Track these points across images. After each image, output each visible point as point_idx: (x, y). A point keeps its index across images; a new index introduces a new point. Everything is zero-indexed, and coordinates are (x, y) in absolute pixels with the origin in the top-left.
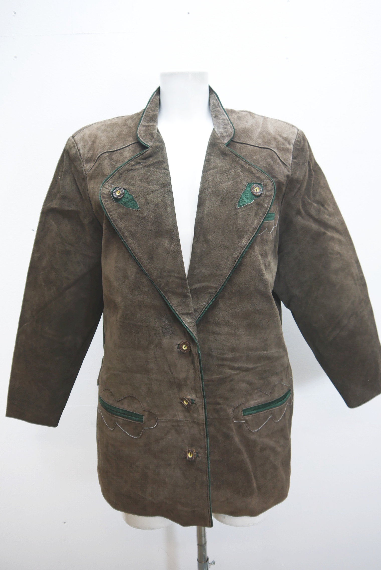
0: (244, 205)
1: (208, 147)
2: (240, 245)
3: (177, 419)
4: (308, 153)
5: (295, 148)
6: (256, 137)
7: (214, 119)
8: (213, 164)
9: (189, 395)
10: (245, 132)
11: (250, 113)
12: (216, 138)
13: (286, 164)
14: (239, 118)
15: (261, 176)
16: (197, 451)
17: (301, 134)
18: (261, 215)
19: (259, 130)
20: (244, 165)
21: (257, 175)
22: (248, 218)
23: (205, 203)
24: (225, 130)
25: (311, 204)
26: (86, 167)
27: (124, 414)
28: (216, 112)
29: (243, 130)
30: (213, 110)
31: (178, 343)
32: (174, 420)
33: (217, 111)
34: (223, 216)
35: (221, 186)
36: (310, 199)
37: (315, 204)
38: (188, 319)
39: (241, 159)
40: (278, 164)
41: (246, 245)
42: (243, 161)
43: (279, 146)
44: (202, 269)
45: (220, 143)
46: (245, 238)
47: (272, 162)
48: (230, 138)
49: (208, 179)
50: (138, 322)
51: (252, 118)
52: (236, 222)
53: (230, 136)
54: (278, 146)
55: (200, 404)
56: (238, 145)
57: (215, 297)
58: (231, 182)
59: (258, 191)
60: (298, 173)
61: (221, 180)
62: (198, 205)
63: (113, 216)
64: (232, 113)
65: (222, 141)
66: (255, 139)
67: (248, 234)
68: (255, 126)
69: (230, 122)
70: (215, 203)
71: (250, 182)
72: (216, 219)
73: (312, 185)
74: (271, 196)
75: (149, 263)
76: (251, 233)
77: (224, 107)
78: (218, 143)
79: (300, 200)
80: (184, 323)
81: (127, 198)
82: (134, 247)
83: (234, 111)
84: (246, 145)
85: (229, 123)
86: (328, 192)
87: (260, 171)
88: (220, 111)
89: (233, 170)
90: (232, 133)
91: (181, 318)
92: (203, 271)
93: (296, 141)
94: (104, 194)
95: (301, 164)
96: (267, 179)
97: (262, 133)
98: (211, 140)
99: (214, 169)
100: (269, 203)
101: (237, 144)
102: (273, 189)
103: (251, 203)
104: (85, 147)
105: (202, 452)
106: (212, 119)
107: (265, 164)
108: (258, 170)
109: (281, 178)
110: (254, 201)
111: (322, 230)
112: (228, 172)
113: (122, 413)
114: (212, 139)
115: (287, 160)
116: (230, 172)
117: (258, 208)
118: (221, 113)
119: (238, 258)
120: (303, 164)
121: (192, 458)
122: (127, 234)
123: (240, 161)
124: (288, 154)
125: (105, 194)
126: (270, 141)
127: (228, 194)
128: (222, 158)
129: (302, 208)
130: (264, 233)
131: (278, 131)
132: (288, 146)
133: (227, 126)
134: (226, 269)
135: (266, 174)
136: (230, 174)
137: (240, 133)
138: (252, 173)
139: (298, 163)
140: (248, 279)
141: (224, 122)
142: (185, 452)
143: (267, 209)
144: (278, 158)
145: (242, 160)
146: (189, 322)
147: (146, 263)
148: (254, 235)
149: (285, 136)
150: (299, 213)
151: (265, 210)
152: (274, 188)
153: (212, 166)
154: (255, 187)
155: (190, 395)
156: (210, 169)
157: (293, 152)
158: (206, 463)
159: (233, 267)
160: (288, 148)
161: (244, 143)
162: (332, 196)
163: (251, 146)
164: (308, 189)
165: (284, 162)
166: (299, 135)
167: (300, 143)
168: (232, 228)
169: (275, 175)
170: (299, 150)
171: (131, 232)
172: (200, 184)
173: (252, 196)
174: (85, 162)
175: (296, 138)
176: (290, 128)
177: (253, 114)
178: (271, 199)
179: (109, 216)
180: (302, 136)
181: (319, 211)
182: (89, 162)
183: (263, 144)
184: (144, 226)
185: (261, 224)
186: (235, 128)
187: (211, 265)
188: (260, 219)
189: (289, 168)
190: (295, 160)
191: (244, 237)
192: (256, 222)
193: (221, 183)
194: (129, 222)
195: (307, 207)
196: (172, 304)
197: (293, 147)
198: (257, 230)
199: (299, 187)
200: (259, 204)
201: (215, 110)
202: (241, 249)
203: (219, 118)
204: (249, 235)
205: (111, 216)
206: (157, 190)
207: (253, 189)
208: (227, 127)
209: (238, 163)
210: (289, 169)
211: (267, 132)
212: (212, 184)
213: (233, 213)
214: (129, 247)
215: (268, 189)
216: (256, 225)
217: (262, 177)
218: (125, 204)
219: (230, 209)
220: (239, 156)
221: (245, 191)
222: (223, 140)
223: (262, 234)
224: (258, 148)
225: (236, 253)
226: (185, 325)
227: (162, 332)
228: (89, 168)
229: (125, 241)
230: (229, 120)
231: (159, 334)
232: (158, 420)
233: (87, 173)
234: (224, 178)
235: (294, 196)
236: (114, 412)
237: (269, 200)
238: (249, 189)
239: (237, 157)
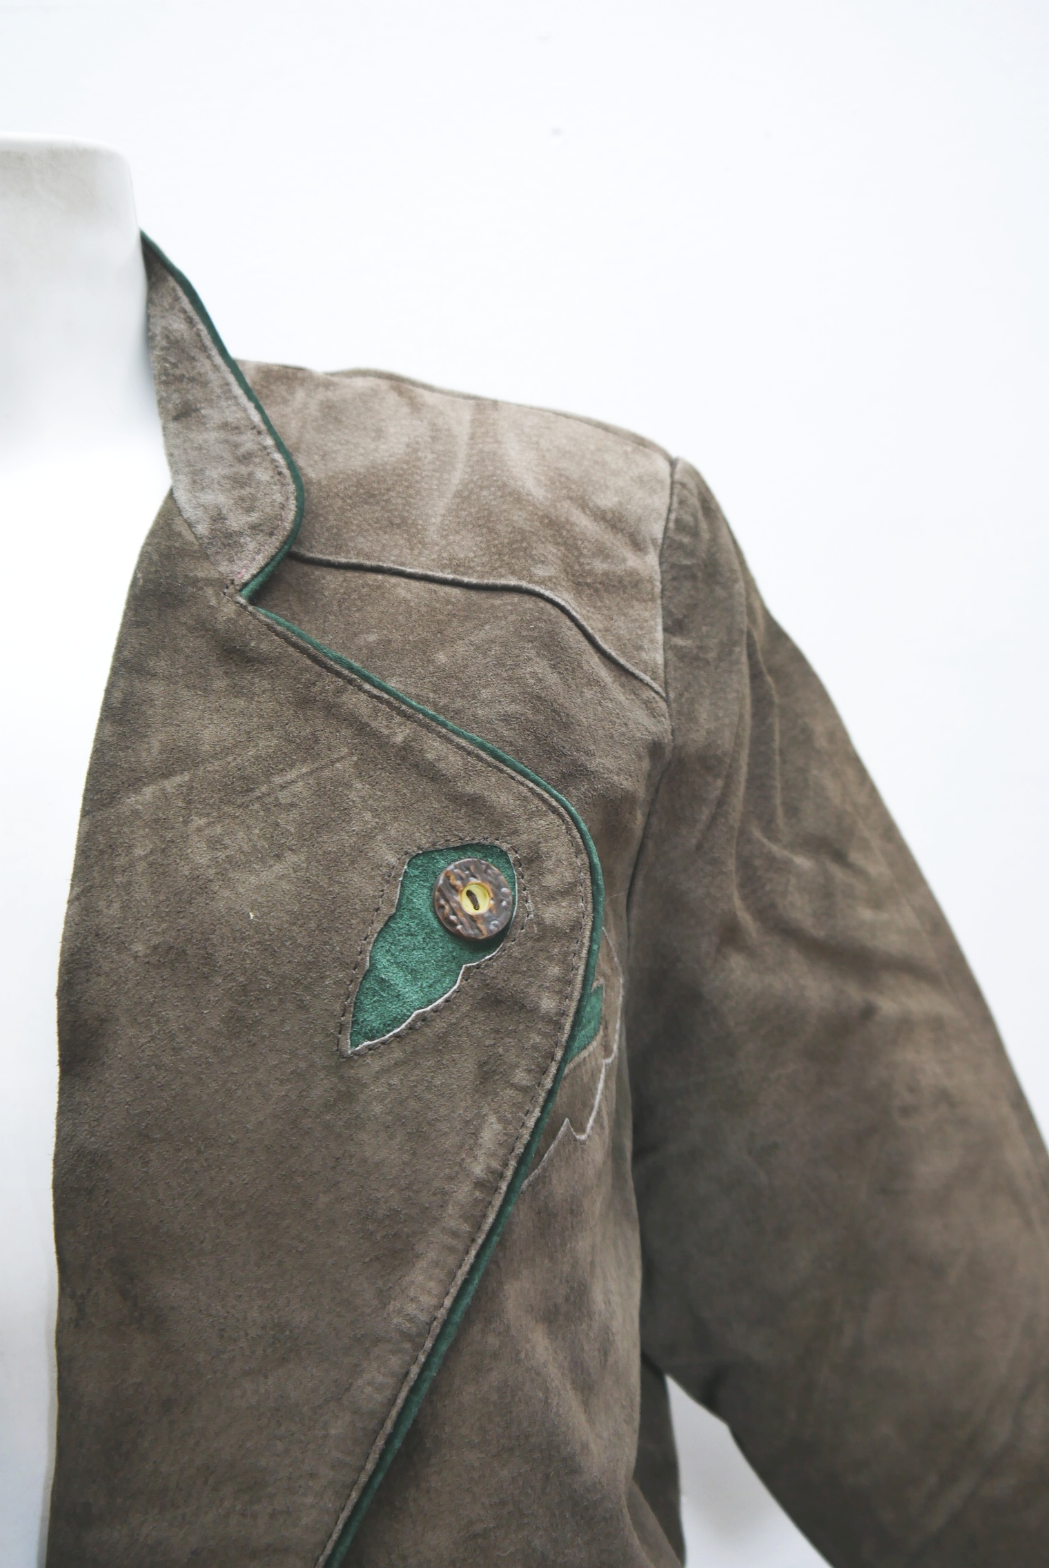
0: (397, 1021)
1: (125, 615)
4: (740, 587)
5: (673, 566)
6: (439, 519)
7: (173, 426)
8: (163, 737)
10: (370, 497)
11: (397, 382)
12: (184, 552)
13: (637, 672)
14: (332, 413)
15: (494, 797)
17: (691, 485)
18: (521, 1077)
19: (457, 477)
20: (373, 724)
21: (469, 789)
22: (431, 1115)
23: (111, 1046)
24: (236, 493)
25: (783, 867)
28: (184, 385)
29: (359, 484)
30: (167, 375)
33: (192, 380)
35: (224, 899)
36: (773, 838)
37: (802, 862)
39: (350, 682)
40: (593, 682)
41: (442, 1313)
42: (363, 697)
43: (581, 565)
45: (209, 582)
47: (553, 678)
48: (271, 546)
49: (121, 861)
51: (406, 410)
52: (351, 1157)
53: (271, 534)
54: (577, 567)
56: (332, 580)
58: (292, 858)
59: (485, 904)
60: (703, 713)
61: (221, 855)
62: (61, 1056)
64: (291, 390)
65: (224, 567)
66: (432, 534)
68: (430, 456)
69: (269, 442)
70: (181, 1038)
71: (425, 843)
72: (199, 1152)
73: (777, 758)
74: (577, 926)
76: (466, 1218)
77: (234, 352)
78: (195, 582)
79: (731, 865)
83: (300, 375)
84: (380, 577)
85: (265, 448)
86: (850, 774)
87: (483, 754)
88: (212, 376)
89: (304, 770)
90: (283, 507)
93: (672, 525)
95: (711, 655)
96: (539, 814)
97: (474, 497)
98: (151, 562)
99: (167, 775)
100: (570, 982)
101: (329, 578)
102: (585, 876)
103: (447, 1001)
106: (164, 428)
107: (514, 700)
108: (469, 753)
109: (620, 771)
110: (465, 978)
111: (855, 994)
112: (264, 788)
114: (155, 557)
115: (640, 648)
116: (283, 787)
117: (497, 1031)
118: (219, 391)
119: (394, 1413)
120: (726, 650)
123: (344, 698)
124: (639, 610)
126: (524, 545)
127: (273, 953)
128: (220, 684)
129: (744, 898)
130: (551, 1160)
131: (568, 478)
132: (632, 561)
133: (250, 469)
134: (309, 1500)
135: (525, 775)
136: (285, 798)
137: (340, 503)
138: (431, 773)
139: (701, 655)
141: (237, 446)
143: (560, 1027)
144: (585, 644)
145: (360, 689)
148: (486, 1227)
149: (607, 501)
150: (731, 935)
151: (545, 1035)
152: (592, 868)
153: (151, 749)
154: (458, 883)
156: (136, 782)
157: (663, 590)
159: (363, 1478)
160: (632, 573)
161: (368, 563)
162: (873, 792)
163: (415, 584)
164: (759, 783)
165: (622, 661)
166: (685, 492)
167: (694, 533)
169: (583, 758)
170: (694, 577)
172: (70, 902)
173: (444, 947)
175: (670, 511)
176: (626, 453)
177: (410, 387)
178: (580, 952)
180: (695, 492)
181: (826, 893)
183: (483, 565)
185: (528, 1146)
186: (313, 471)
187: (206, 1482)
188: (519, 1106)
189: (657, 693)
190: (679, 641)
191: (418, 1256)
192: (491, 1132)
193: (222, 874)
195: (768, 888)
197: (661, 564)
198: (504, 1187)
199: (717, 793)
200: (498, 1002)
201: (178, 372)
203: (202, 422)
204: (455, 1234)
207: (447, 901)
208: (251, 474)
209: (331, 710)
210: (657, 698)
211: (505, 485)
212: (154, 892)
215: (550, 881)
216: (493, 1155)
217: (503, 798)
219: (303, 1065)
220: (338, 660)
221: (392, 917)
222: (231, 561)
223: (538, 1178)
224: (455, 592)
230: (263, 427)
234: (241, 835)
235: (699, 847)
237: (564, 961)
238: (421, 901)
239: (324, 672)
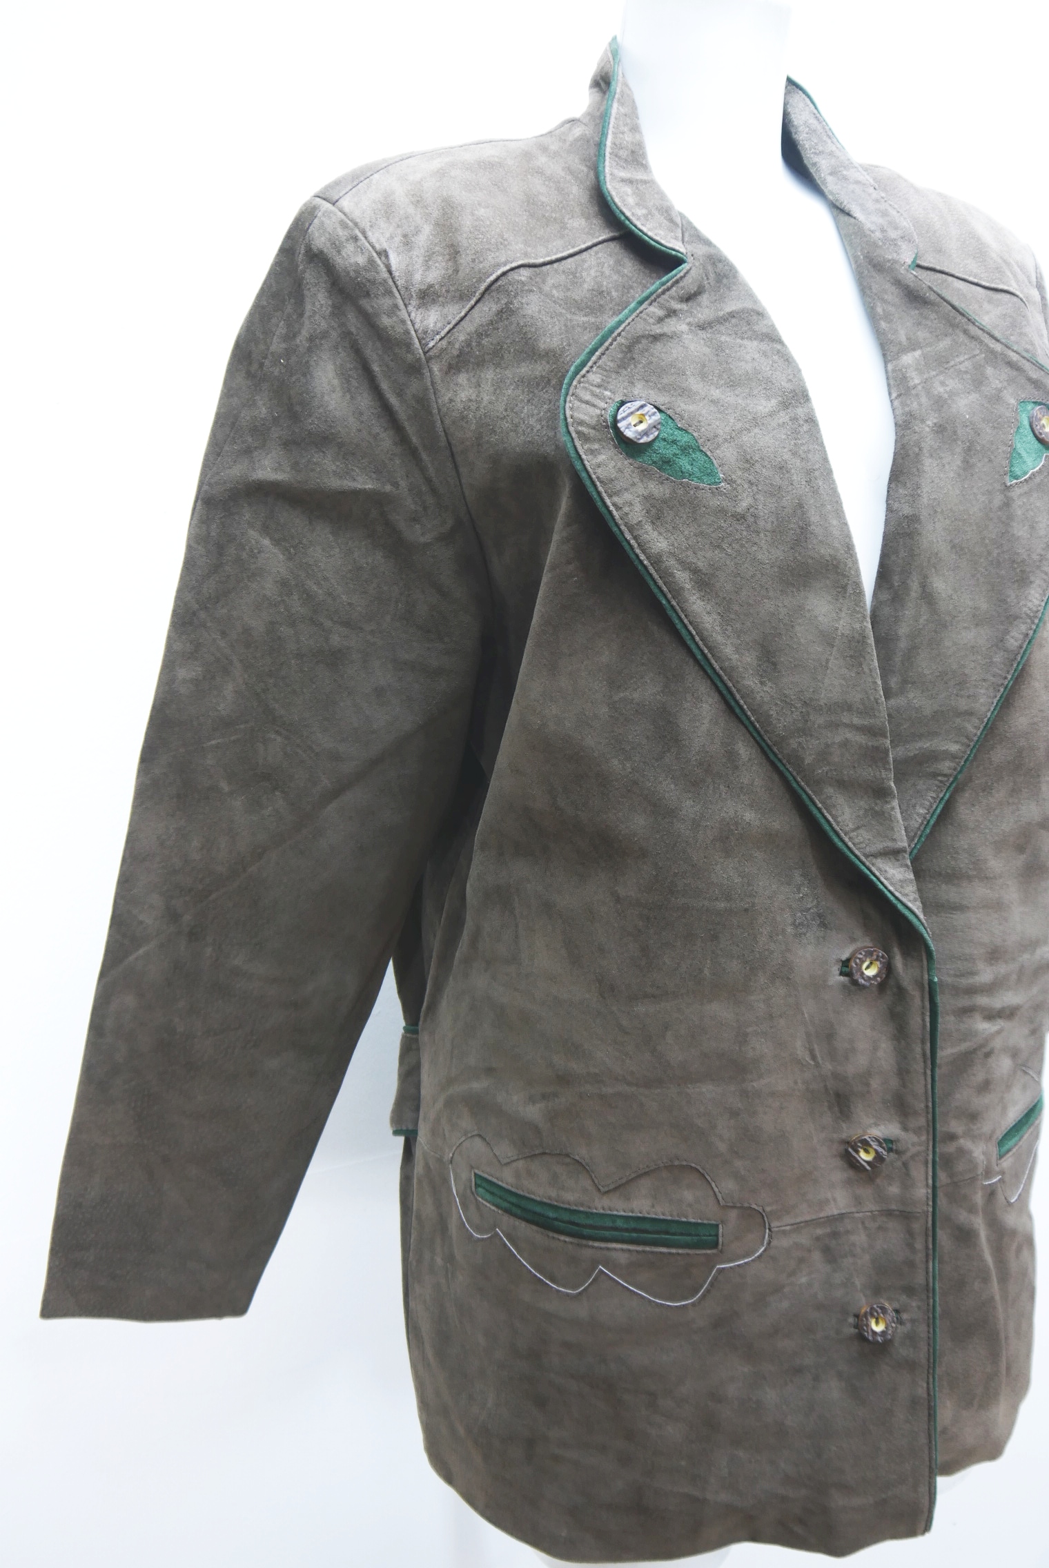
0: (1025, 473)
2: (1025, 609)
3: (830, 1214)
8: (903, 332)
9: (876, 1125)
15: (1044, 381)
16: (896, 1305)
20: (986, 342)
24: (886, 218)
26: (422, 321)
27: (635, 1230)
28: (826, 156)
31: (844, 957)
32: (820, 1218)
33: (829, 154)
34: (971, 513)
35: (954, 407)
38: (894, 872)
44: (911, 695)
45: (893, 261)
46: (1034, 585)
49: (911, 384)
50: (717, 899)
52: (1008, 532)
53: (910, 242)
55: (918, 1148)
57: (951, 789)
58: (973, 395)
61: (947, 389)
63: (626, 509)
65: (895, 256)
66: (956, 258)
67: (1043, 572)
70: (947, 467)
71: (1023, 397)
72: (953, 522)
75: (762, 683)
78: (888, 260)
80: (886, 888)
81: (674, 442)
82: (708, 626)
84: (943, 276)
89: (966, 357)
90: (910, 229)
91: (873, 869)
92: (915, 701)
94: (581, 423)
97: (968, 242)
99: (914, 349)
103: (1041, 468)
104: (407, 242)
105: (914, 1304)
110: (1045, 460)
112: (953, 363)
113: (627, 1230)
116: (959, 364)
121: (883, 1333)
122: (682, 577)
125: (588, 426)
126: (1002, 270)
127: (977, 434)
128: (916, 312)
134: (984, 692)
136: (962, 368)
138: (1016, 367)
140: (1035, 719)
141: (869, 194)
142: (857, 1316)
146: (900, 881)
147: (751, 682)
153: (902, 337)
154: (1041, 416)
155: (879, 1125)
156: (904, 349)
158: (929, 1338)
159: (1005, 684)
161: (937, 267)
163: (960, 282)
168: (996, 551)
171: (695, 571)
173: (1037, 444)
174: (414, 302)
179: (612, 508)
182: (434, 302)
183: (987, 277)
184: (742, 546)
187: (943, 680)
193: (950, 397)
194: (686, 533)
196: (838, 823)
201: (820, 148)
202: (1029, 621)
204: (1046, 574)
205: (618, 508)
206: (771, 414)
207: (1038, 423)
212: (928, 400)
213: (998, 500)
214: (691, 628)
218: (666, 463)
219: (991, 488)
221: (1019, 427)
222: (897, 253)
224: (979, 289)
225: (1012, 637)
226: (890, 891)
227: (793, 924)
228: (439, 325)
229: (674, 603)
231: (784, 931)
232: (772, 1230)
233: (431, 344)
234: (951, 381)
236: (586, 1231)
238: (1026, 422)
